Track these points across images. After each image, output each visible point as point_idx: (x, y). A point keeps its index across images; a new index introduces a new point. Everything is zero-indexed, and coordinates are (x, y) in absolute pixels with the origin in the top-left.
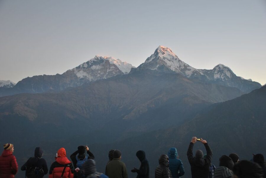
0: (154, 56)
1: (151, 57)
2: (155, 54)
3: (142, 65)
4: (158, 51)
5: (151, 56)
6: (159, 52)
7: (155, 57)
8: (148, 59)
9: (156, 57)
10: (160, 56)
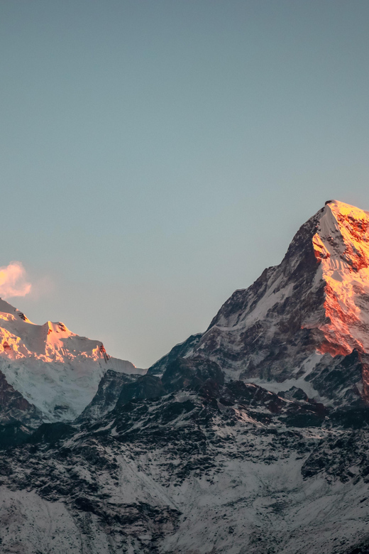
0: (282, 278)
1: (259, 286)
2: (295, 263)
3: (190, 354)
4: (318, 243)
5: (258, 284)
6: (326, 250)
7: (288, 291)
8: (236, 304)
9: (298, 289)
10: (334, 285)
